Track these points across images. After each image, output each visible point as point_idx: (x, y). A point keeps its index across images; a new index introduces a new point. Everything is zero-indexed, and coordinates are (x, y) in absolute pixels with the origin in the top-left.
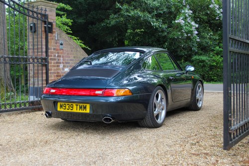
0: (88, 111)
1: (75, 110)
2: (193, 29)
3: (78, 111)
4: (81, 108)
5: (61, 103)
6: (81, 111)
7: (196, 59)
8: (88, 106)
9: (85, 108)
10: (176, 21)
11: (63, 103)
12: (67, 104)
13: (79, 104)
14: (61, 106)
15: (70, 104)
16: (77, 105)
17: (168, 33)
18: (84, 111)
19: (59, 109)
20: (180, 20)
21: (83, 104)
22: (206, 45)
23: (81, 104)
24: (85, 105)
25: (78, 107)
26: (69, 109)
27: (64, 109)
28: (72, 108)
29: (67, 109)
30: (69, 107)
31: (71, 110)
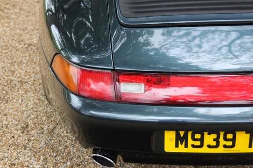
26: (217, 146)
27: (193, 146)
28: (230, 143)
29: (209, 146)
30: (217, 140)
31: (225, 146)
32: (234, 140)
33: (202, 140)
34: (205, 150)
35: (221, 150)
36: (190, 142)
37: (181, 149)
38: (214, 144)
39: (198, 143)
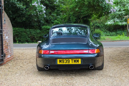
0: (80, 63)
1: (71, 63)
2: (43, 9)
3: (73, 63)
4: (75, 61)
5: (60, 60)
6: (75, 63)
7: (45, 28)
8: (80, 60)
9: (78, 61)
10: (33, 4)
11: (62, 59)
12: (64, 59)
13: (73, 59)
14: (60, 61)
15: (67, 59)
16: (72, 60)
17: (26, 11)
18: (78, 63)
19: (58, 63)
20: (35, 4)
21: (76, 59)
22: (49, 19)
23: (75, 59)
24: (78, 59)
25: (73, 61)
26: (66, 63)
27: (62, 63)
28: (69, 62)
29: (65, 63)
30: (66, 61)
31: (68, 63)
32: (69, 61)
33: (64, 61)
34: (64, 63)
35: (67, 63)
36: (62, 62)
37: (60, 63)
38: (66, 62)
39: (63, 62)
